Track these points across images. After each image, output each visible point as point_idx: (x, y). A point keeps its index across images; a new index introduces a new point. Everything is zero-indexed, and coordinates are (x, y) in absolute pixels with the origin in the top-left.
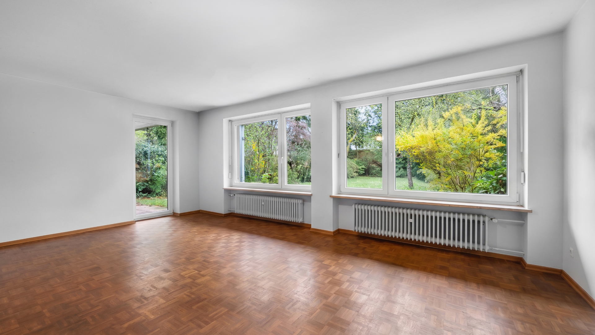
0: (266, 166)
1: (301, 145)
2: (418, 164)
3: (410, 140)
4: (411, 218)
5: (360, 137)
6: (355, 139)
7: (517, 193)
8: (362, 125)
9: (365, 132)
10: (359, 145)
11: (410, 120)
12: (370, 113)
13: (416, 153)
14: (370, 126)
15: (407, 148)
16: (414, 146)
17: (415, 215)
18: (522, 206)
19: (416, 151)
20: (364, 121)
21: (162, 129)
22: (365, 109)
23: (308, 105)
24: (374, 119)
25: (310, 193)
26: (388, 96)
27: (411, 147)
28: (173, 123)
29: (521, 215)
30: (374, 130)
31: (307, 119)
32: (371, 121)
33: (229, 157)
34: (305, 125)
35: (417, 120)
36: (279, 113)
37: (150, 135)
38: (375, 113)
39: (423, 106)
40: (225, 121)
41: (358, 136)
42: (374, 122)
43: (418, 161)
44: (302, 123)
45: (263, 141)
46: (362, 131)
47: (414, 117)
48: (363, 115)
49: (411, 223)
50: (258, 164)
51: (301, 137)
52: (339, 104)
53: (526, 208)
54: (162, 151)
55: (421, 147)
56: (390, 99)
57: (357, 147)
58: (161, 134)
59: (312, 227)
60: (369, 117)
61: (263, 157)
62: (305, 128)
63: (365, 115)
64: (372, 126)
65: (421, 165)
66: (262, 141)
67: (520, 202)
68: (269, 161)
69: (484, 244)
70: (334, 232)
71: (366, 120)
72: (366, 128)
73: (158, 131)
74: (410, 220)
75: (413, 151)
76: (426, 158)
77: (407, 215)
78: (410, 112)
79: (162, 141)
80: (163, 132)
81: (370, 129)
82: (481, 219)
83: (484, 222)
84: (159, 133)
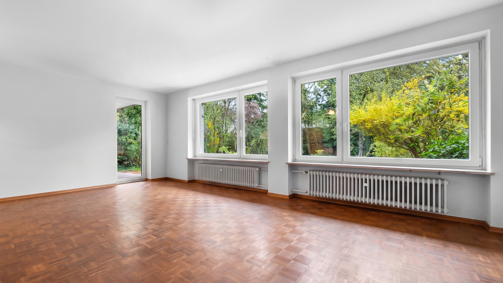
0: (220, 143)
1: (253, 123)
2: (371, 137)
3: (362, 114)
4: (366, 182)
5: (309, 116)
6: (304, 118)
7: (480, 157)
8: (312, 104)
9: (315, 110)
10: (309, 123)
11: (362, 96)
12: (319, 92)
13: (369, 126)
14: (319, 105)
15: (360, 122)
16: (367, 120)
17: (370, 180)
18: (485, 170)
19: (369, 124)
20: (313, 100)
21: (132, 110)
22: (314, 89)
23: (265, 82)
24: (324, 98)
25: (267, 161)
26: (342, 70)
27: (364, 121)
28: (145, 102)
29: (485, 178)
30: (324, 108)
31: (258, 99)
32: (321, 100)
33: (193, 131)
34: (256, 105)
35: (369, 96)
36: (238, 91)
37: (122, 116)
38: (325, 91)
39: (375, 82)
40: (190, 100)
41: (307, 114)
42: (323, 101)
43: (371, 134)
44: (254, 103)
45: (219, 120)
46: (312, 110)
47: (366, 93)
48: (312, 94)
49: (366, 187)
50: (213, 140)
51: (253, 116)
52: (294, 80)
53: (489, 170)
54: (132, 129)
55: (374, 120)
56: (344, 72)
57: (307, 125)
58: (131, 115)
59: (269, 192)
60: (318, 96)
61: (218, 134)
62: (256, 107)
63: (314, 94)
64: (321, 104)
65: (374, 138)
66: (217, 119)
67: (482, 166)
68: (224, 138)
69: (443, 207)
70: (290, 196)
71: (315, 99)
72: (315, 107)
73: (129, 112)
74: (364, 184)
75: (366, 124)
76: (380, 131)
77: (362, 179)
78: (362, 88)
79: (132, 121)
80: (133, 113)
81: (319, 107)
82: (440, 183)
83: (443, 186)
84: (130, 114)
